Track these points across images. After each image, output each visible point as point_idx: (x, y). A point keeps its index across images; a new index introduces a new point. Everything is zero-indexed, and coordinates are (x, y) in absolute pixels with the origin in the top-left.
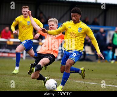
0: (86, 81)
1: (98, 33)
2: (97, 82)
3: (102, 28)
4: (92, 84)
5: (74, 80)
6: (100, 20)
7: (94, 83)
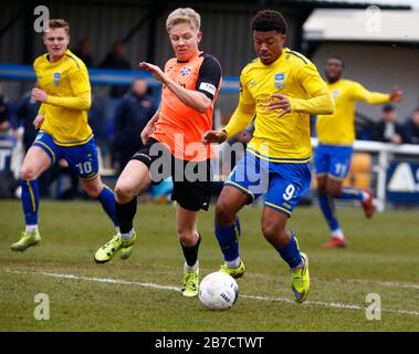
0: (85, 271)
1: (127, 96)
2: (124, 278)
3: (141, 78)
4: (108, 283)
5: (41, 269)
6: (136, 47)
7: (114, 281)
